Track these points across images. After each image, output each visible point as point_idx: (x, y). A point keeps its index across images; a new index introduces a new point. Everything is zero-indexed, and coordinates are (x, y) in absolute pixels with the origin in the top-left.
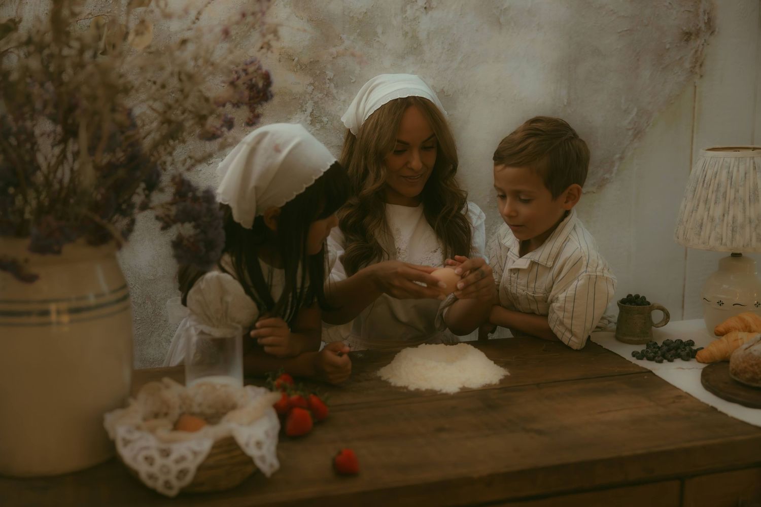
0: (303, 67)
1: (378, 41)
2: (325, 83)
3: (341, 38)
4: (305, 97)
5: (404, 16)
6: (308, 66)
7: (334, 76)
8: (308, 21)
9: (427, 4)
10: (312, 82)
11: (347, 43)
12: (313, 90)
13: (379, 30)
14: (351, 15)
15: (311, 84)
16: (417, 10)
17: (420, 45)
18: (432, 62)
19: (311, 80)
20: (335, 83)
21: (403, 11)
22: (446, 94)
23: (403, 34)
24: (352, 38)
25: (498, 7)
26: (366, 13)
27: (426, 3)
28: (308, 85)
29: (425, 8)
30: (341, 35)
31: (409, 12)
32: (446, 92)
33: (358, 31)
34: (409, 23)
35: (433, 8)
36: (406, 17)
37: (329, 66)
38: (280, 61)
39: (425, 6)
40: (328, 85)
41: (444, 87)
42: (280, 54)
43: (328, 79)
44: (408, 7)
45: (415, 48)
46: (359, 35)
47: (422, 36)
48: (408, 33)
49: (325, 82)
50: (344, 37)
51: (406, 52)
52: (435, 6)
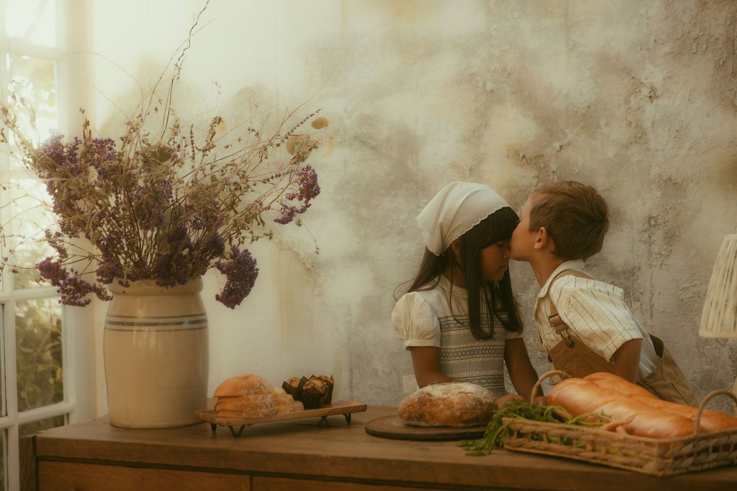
0: (529, 162)
1: (601, 133)
2: (549, 176)
3: (564, 132)
4: (530, 189)
5: (628, 107)
6: (533, 161)
7: (558, 168)
8: (534, 118)
9: (652, 93)
10: (537, 175)
11: (570, 136)
12: (538, 182)
13: (602, 122)
14: (575, 110)
15: (536, 177)
16: (641, 99)
17: (645, 134)
18: (658, 150)
19: (536, 173)
20: (559, 175)
21: (627, 101)
22: (673, 182)
23: (627, 125)
24: (575, 131)
25: (732, 89)
26: (589, 107)
27: (650, 93)
28: (534, 178)
29: (650, 97)
30: (565, 130)
31: (633, 102)
32: (674, 180)
33: (581, 124)
34: (633, 113)
35: (658, 96)
36: (630, 107)
37: (553, 159)
38: (508, 157)
39: (649, 95)
40: (551, 177)
41: (671, 175)
42: (508, 151)
43: (552, 172)
44: (632, 98)
45: (640, 138)
46: (583, 128)
47: (647, 124)
48: (631, 123)
49: (549, 174)
50: (567, 131)
51: (630, 142)
52: (660, 94)
